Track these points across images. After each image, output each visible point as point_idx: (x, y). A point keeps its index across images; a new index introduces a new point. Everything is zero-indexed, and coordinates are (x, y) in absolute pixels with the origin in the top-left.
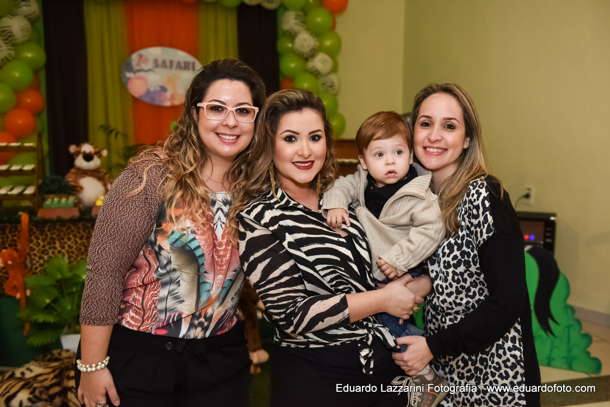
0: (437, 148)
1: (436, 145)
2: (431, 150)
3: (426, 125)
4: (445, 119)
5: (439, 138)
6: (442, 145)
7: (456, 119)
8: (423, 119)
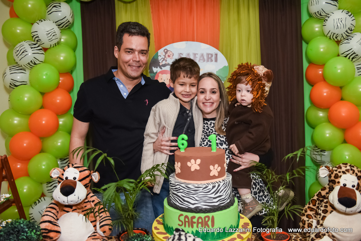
0: (210, 103)
1: (209, 101)
2: (207, 104)
3: (202, 92)
4: (211, 89)
5: (210, 98)
6: (211, 101)
7: (216, 89)
8: (201, 90)
